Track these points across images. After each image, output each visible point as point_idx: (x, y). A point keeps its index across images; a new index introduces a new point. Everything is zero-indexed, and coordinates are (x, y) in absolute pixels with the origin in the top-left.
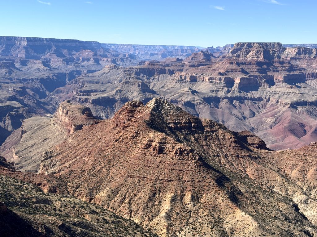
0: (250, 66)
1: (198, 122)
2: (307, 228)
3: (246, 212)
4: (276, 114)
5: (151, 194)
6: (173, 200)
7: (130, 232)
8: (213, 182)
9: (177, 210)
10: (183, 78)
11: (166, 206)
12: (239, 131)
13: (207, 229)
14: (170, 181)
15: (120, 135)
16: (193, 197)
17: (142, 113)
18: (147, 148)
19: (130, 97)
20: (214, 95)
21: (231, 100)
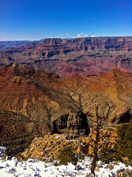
0: (50, 48)
1: (34, 70)
2: (75, 104)
3: (55, 101)
4: (62, 65)
5: (19, 100)
6: (28, 101)
7: (12, 116)
8: (42, 92)
9: (30, 105)
10: (25, 54)
11: (25, 104)
12: (50, 72)
13: (42, 110)
14: (26, 94)
15: (2, 79)
16: (35, 99)
17: (10, 69)
18: (15, 83)
19: (4, 63)
20: (39, 59)
21: (45, 61)
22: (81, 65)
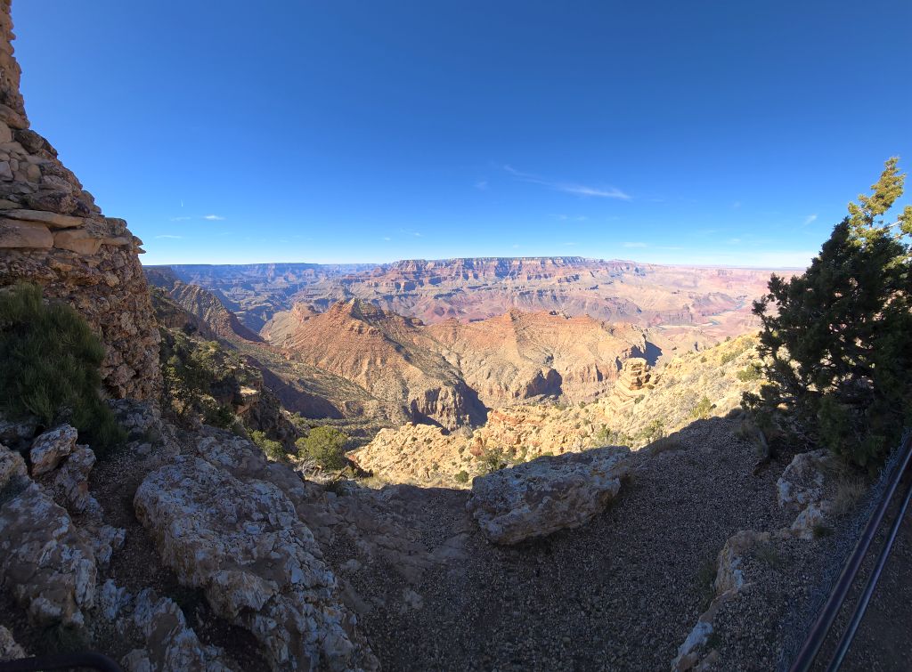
0: (409, 275)
1: (382, 312)
3: (416, 366)
4: (427, 303)
6: (370, 363)
8: (393, 349)
9: (373, 369)
11: (365, 368)
12: (406, 316)
13: (392, 380)
14: (367, 351)
16: (382, 360)
18: (351, 331)
21: (400, 296)
22: (459, 303)
